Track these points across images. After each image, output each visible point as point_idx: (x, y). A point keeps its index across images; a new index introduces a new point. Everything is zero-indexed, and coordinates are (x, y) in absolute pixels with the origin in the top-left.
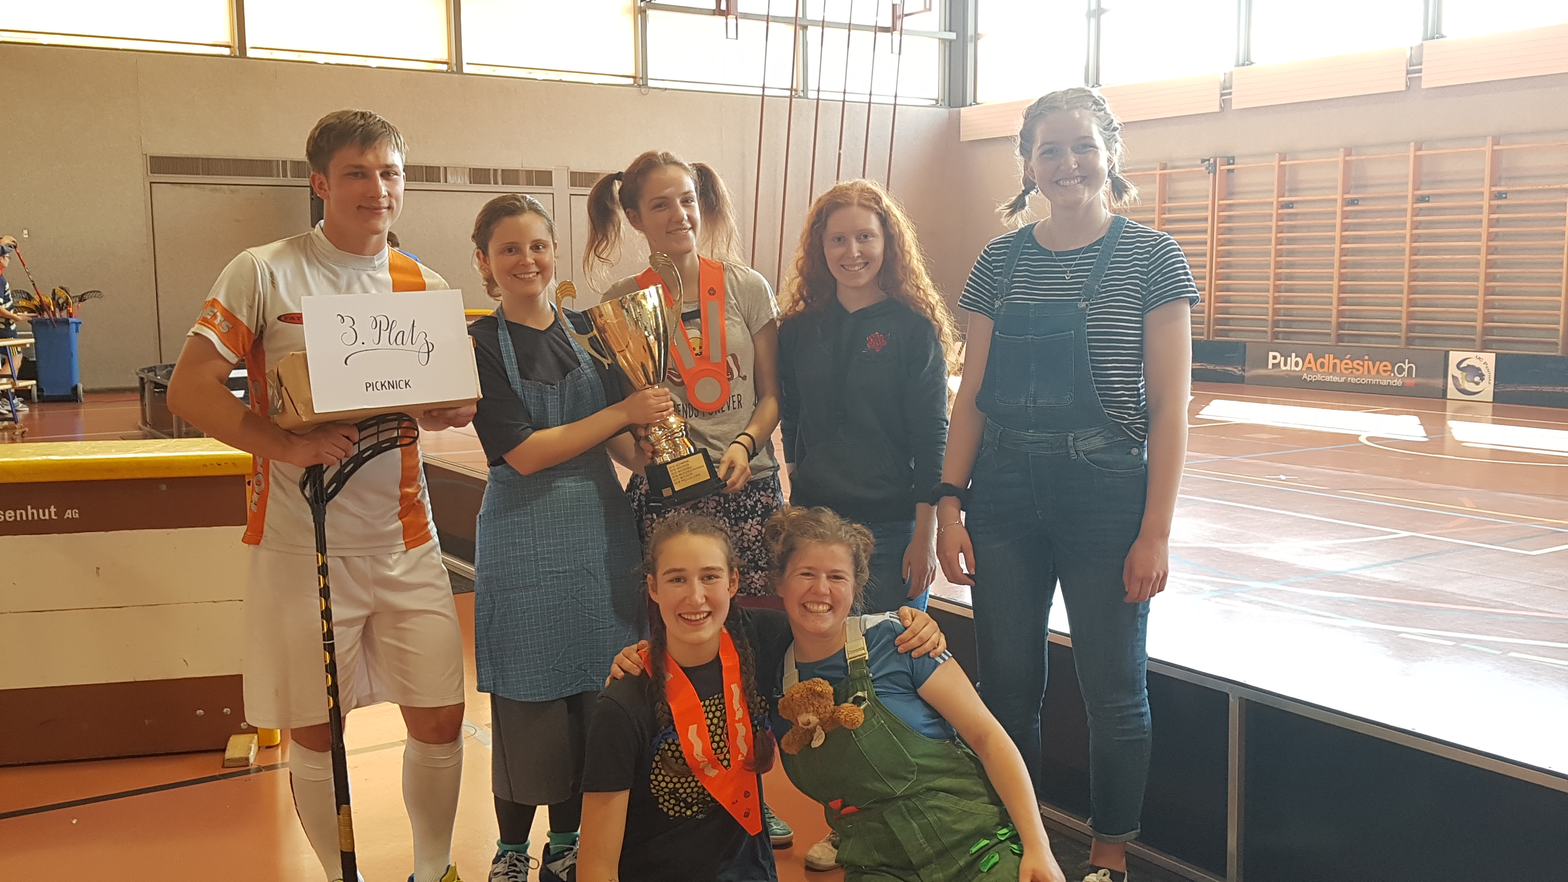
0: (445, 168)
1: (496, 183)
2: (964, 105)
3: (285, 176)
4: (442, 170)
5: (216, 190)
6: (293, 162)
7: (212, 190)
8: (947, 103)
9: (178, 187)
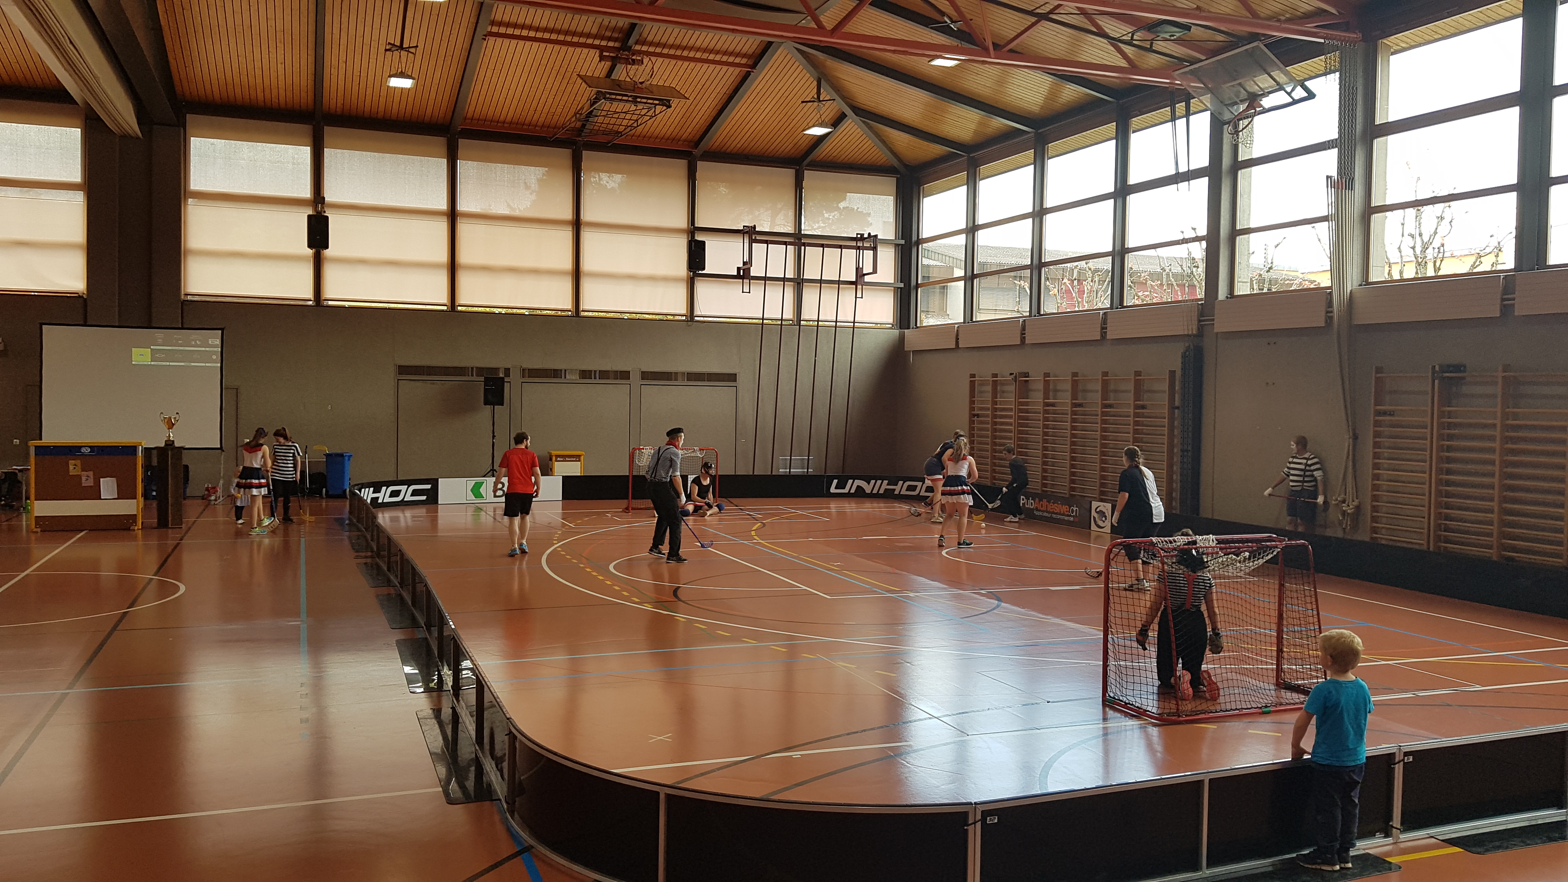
0: (565, 370)
1: (595, 378)
2: (908, 328)
3: (472, 375)
4: (563, 371)
5: (434, 384)
6: (477, 368)
7: (431, 383)
8: (899, 327)
9: (412, 382)
